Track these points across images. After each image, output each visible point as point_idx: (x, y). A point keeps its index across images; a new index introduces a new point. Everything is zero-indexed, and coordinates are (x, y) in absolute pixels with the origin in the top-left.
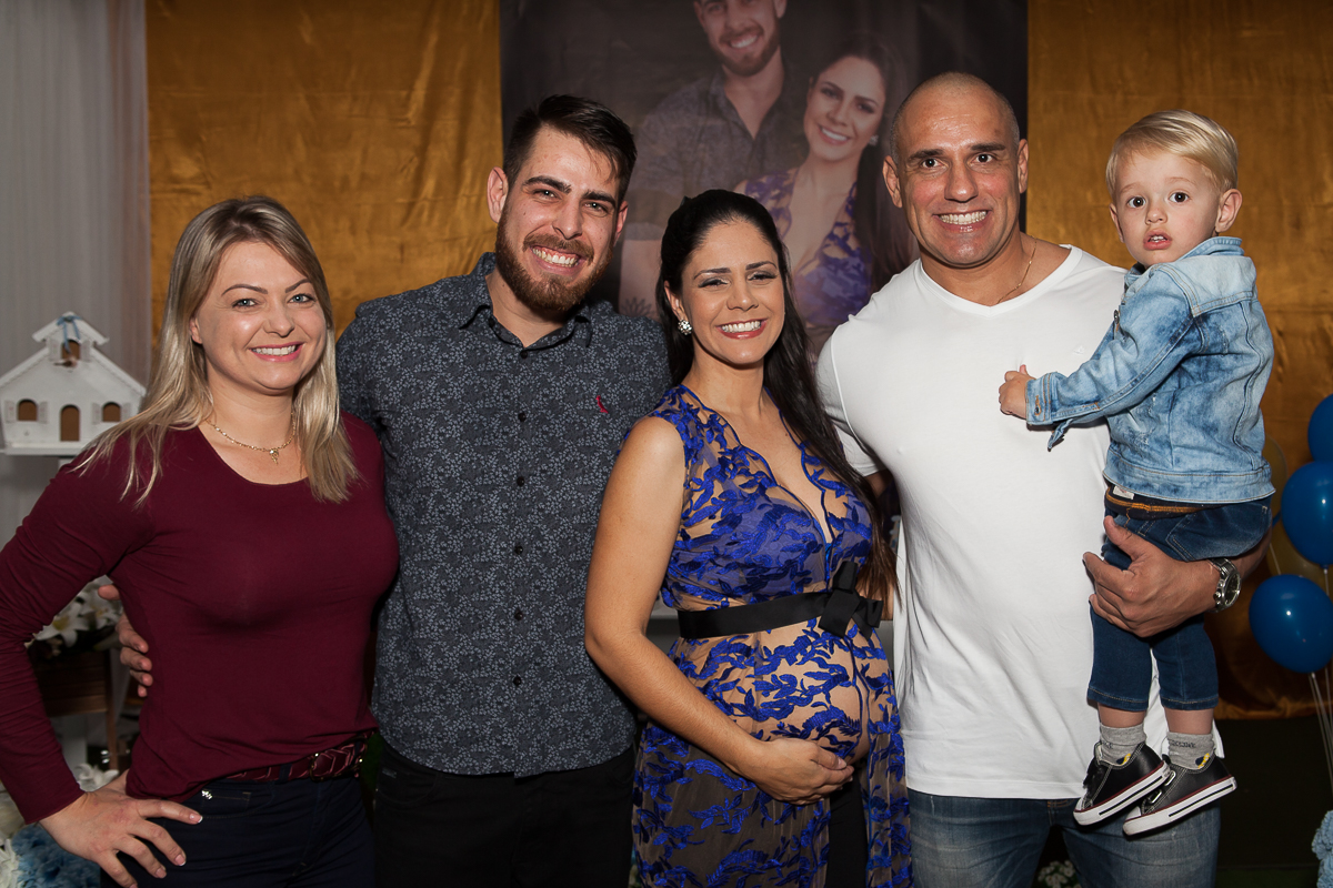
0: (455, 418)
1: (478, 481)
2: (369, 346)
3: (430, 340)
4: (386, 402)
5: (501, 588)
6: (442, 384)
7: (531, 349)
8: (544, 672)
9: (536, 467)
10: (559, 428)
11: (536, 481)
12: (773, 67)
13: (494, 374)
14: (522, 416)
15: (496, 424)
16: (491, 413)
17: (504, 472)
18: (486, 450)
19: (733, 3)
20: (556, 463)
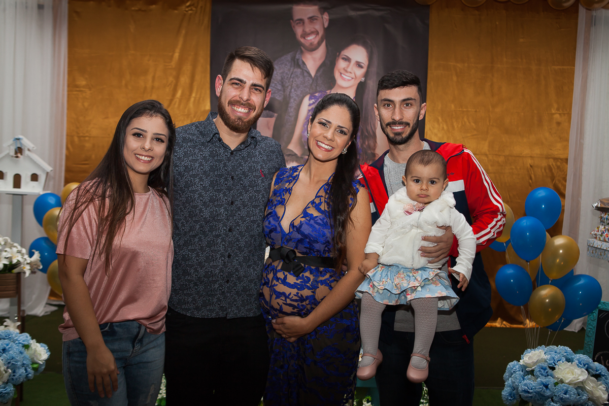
6: (201, 164)
7: (234, 150)
8: (239, 278)
9: (238, 197)
10: (247, 183)
11: (238, 203)
12: (322, 48)
13: (220, 161)
14: (232, 178)
15: (222, 180)
16: (220, 176)
17: (226, 200)
18: (219, 191)
19: (306, 21)
20: (246, 197)
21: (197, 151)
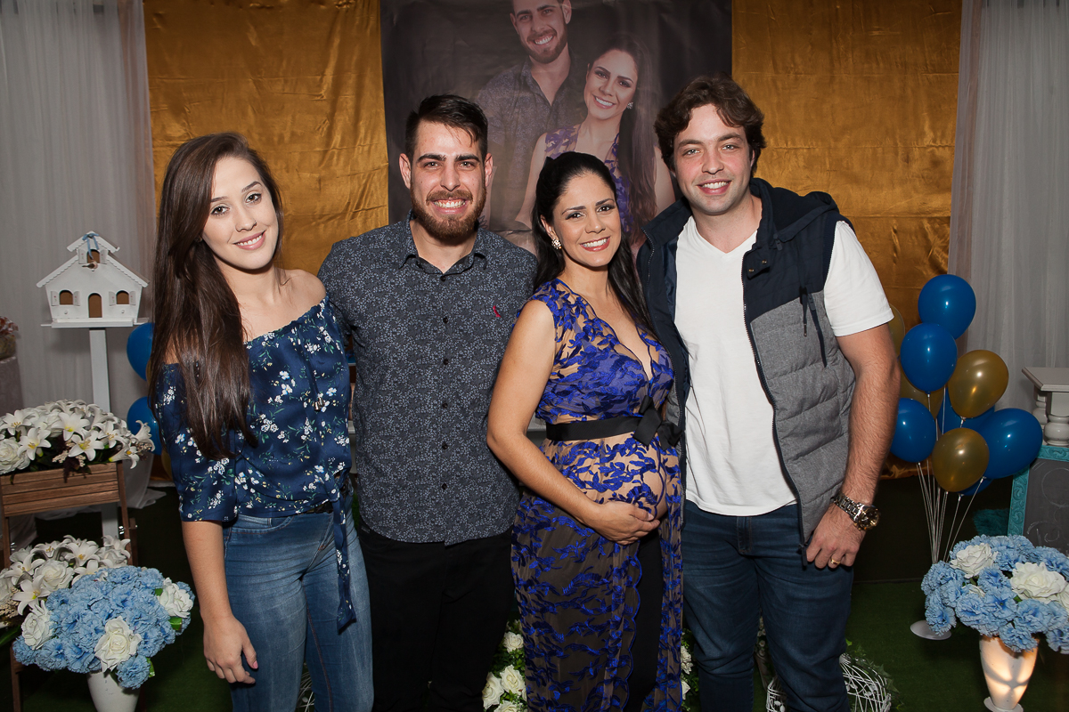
0: (402, 322)
1: (419, 362)
2: (342, 275)
3: (381, 271)
4: (356, 312)
5: (434, 429)
6: (393, 300)
7: (447, 274)
8: (462, 481)
9: (455, 352)
10: (470, 329)
11: (455, 362)
12: (564, 57)
13: (425, 293)
14: (445, 320)
15: (428, 325)
16: (426, 317)
17: (436, 356)
18: (423, 342)
19: (536, 14)
20: (469, 351)
21: (385, 277)
